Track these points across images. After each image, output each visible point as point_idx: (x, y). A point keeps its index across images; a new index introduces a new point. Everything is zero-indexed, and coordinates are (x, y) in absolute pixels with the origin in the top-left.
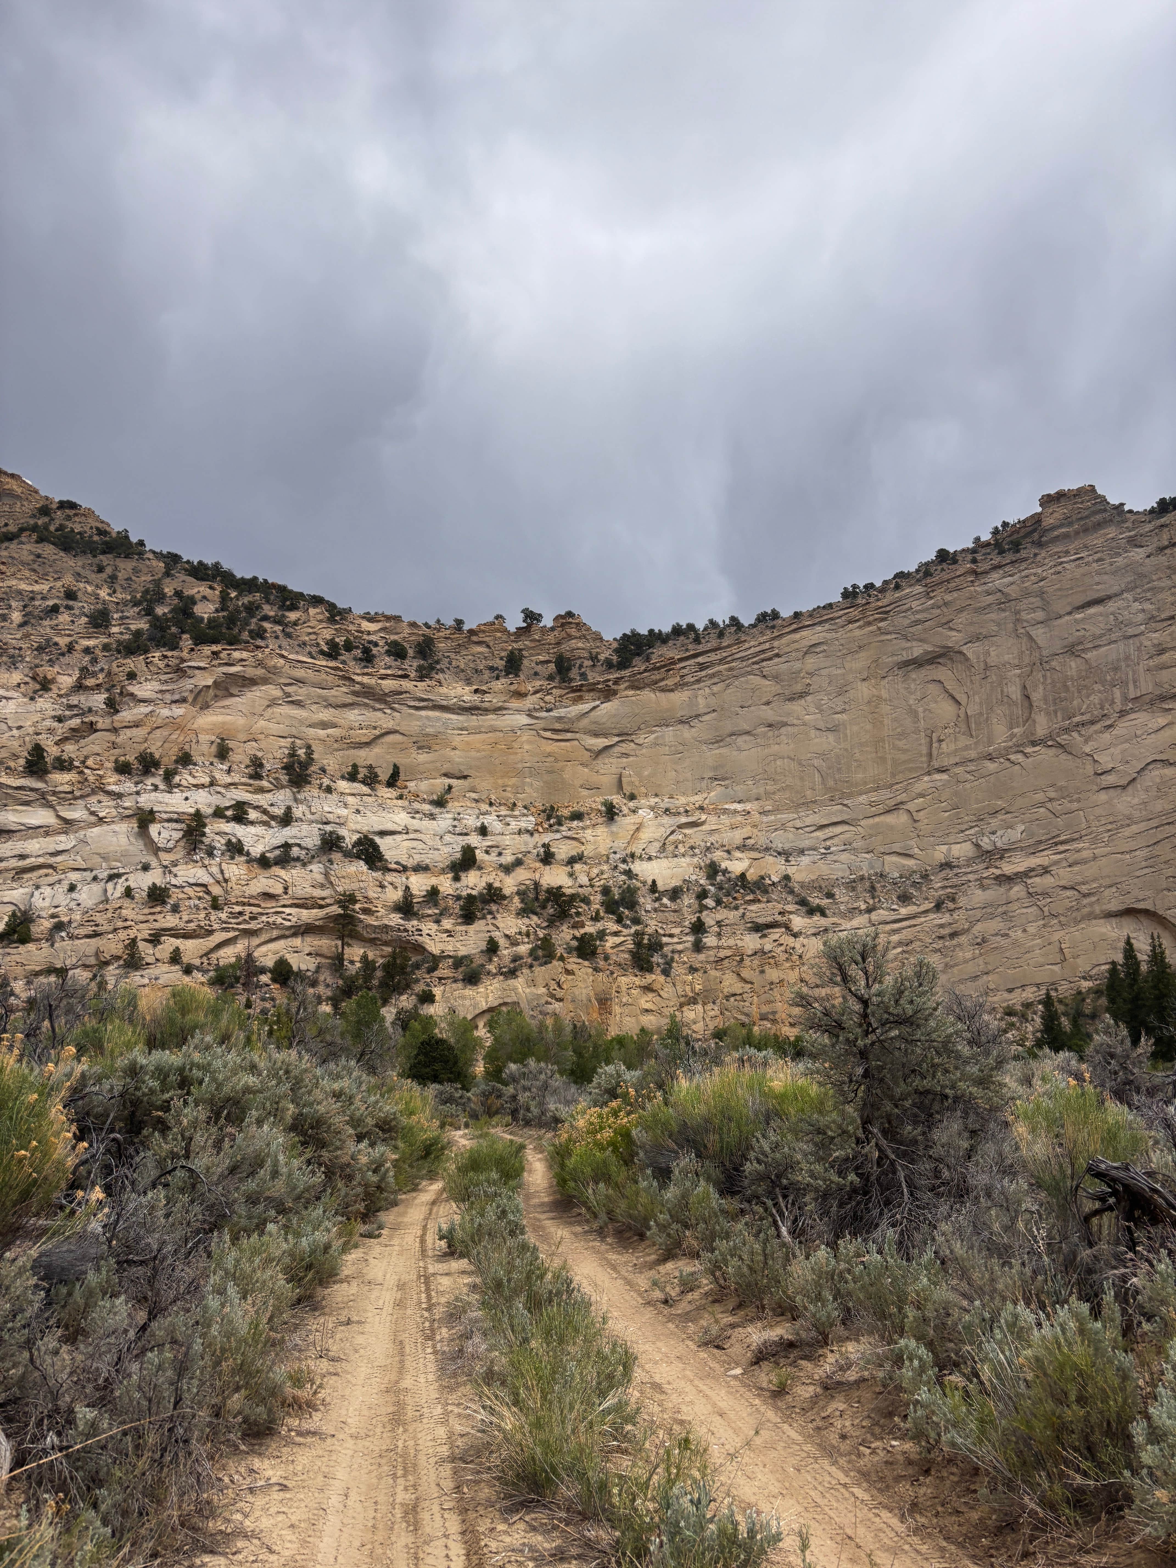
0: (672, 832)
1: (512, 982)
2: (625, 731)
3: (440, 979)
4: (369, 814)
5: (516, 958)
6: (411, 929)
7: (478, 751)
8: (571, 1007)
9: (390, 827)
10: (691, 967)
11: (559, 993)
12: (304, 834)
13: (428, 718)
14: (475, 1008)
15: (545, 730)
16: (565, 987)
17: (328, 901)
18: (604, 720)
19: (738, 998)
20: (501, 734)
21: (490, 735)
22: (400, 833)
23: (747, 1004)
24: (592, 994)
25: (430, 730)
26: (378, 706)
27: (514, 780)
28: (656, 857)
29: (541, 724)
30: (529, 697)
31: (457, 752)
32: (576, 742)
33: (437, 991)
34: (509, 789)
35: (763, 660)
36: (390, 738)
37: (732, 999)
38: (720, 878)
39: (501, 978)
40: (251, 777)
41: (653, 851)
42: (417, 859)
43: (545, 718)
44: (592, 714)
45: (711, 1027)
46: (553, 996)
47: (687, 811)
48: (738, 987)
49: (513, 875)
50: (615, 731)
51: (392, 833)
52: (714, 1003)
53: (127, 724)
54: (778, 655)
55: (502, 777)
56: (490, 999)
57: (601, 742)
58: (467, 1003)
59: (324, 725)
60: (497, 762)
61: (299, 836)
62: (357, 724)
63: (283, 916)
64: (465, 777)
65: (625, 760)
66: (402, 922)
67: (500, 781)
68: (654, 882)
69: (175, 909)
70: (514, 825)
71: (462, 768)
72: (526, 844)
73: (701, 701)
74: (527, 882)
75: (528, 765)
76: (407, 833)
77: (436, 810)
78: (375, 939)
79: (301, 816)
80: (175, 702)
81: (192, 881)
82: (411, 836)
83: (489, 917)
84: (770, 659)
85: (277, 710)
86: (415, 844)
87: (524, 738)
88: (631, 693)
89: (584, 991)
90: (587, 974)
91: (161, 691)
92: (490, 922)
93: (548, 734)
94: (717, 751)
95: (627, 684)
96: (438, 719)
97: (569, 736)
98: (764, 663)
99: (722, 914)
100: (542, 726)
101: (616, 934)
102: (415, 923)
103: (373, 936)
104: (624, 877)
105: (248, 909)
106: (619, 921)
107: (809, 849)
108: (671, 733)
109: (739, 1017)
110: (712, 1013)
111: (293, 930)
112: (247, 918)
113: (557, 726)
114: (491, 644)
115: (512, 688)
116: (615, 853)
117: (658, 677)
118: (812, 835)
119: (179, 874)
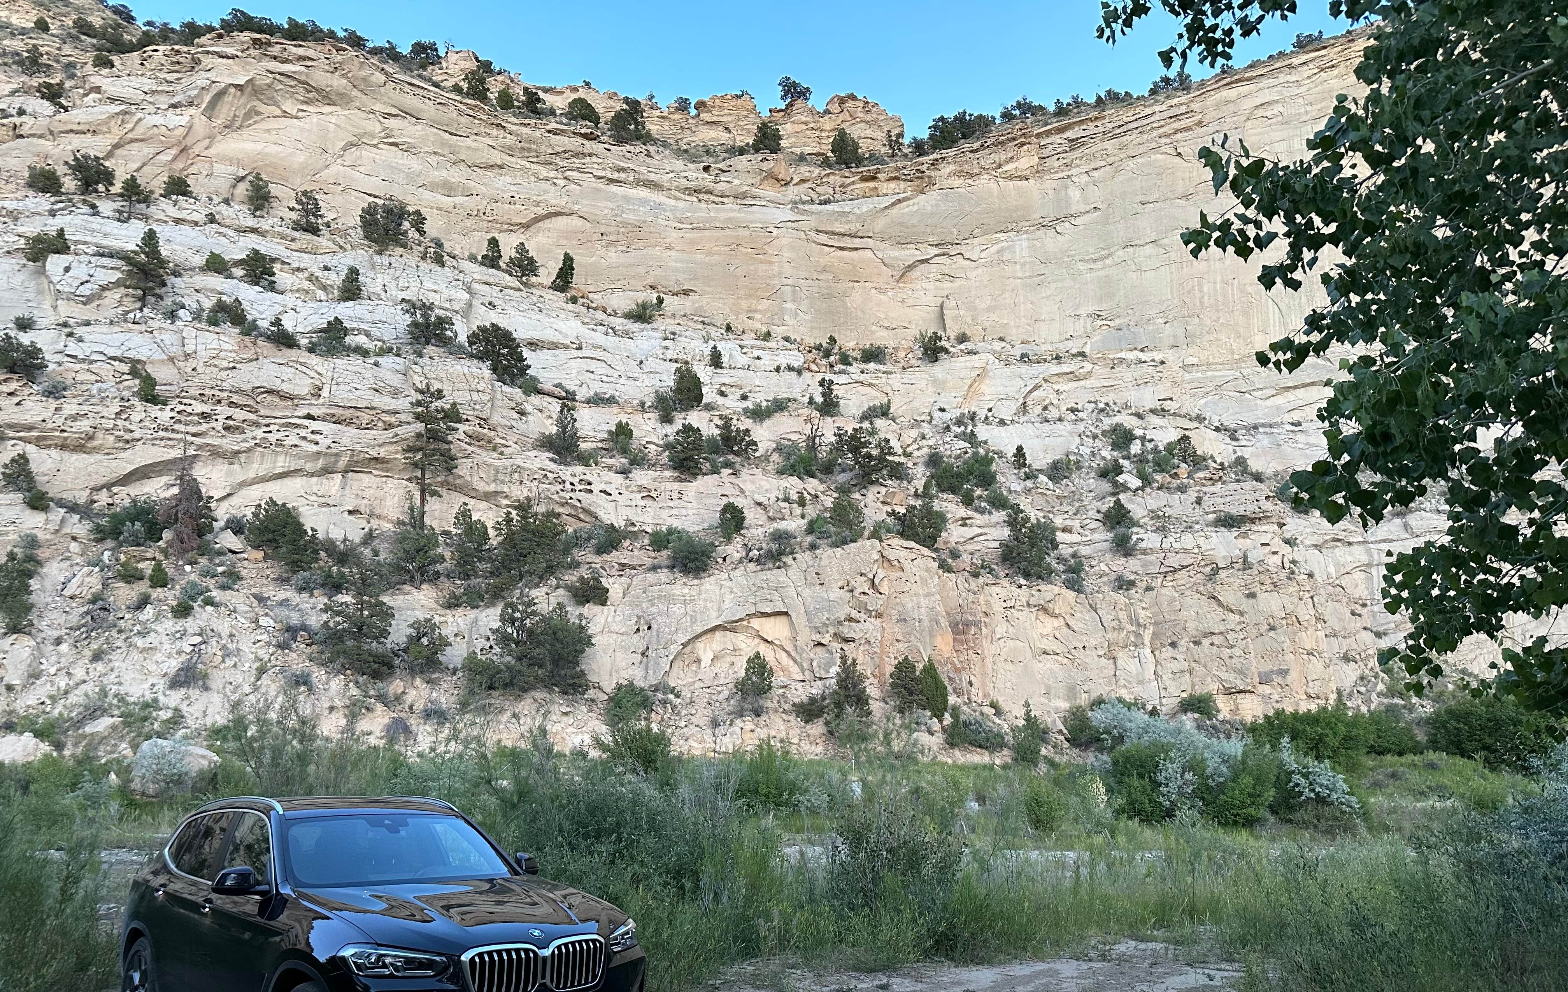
0: (1036, 388)
1: (775, 576)
2: (948, 239)
3: (623, 566)
4: (511, 311)
5: (779, 537)
6: (569, 479)
7: (709, 254)
8: (898, 630)
9: (549, 335)
10: (1119, 579)
11: (875, 603)
12: (377, 317)
13: (626, 198)
14: (693, 621)
15: (818, 231)
16: (884, 588)
17: (403, 417)
18: (914, 221)
19: (1217, 640)
20: (746, 233)
21: (728, 232)
22: (566, 347)
23: (1237, 651)
24: (941, 609)
25: (630, 217)
26: (544, 172)
27: (765, 304)
28: (1012, 421)
29: (811, 222)
30: (791, 188)
31: (672, 253)
32: (869, 253)
33: (614, 586)
34: (758, 316)
35: (1177, 131)
36: (560, 222)
37: (1206, 642)
38: (1136, 448)
39: (752, 566)
40: (297, 226)
41: (1006, 411)
42: (597, 387)
43: (819, 213)
44: (895, 210)
45: (1174, 690)
46: (863, 608)
47: (1058, 358)
48: (1213, 619)
49: (767, 423)
50: (932, 239)
51: (554, 346)
52: (1173, 645)
53: (75, 127)
54: (1200, 123)
55: (748, 297)
56: (727, 605)
57: (910, 254)
58: (678, 610)
59: (449, 189)
60: (739, 273)
61: (368, 317)
62: (507, 196)
63: (303, 433)
64: (686, 293)
65: (947, 285)
66: (552, 466)
67: (744, 304)
68: (1020, 449)
69: (55, 392)
70: (769, 361)
71: (681, 277)
72: (790, 386)
73: (1075, 194)
74: (794, 437)
75: (789, 282)
76: (580, 348)
77: (635, 326)
78: (496, 493)
79: (379, 290)
80: (174, 106)
81: (111, 352)
82: (585, 353)
83: (726, 472)
84: (1188, 129)
85: (366, 153)
86: (593, 365)
87: (784, 241)
88: (957, 182)
89: (924, 602)
90: (928, 570)
91: (154, 92)
92: (727, 480)
93: (823, 238)
94: (1101, 273)
95: (952, 167)
96: (644, 202)
97: (857, 243)
98: (1179, 136)
99: (1155, 500)
100: (813, 225)
101: (964, 522)
102: (579, 469)
103: (492, 487)
104: (963, 444)
105: (223, 411)
106: (968, 501)
107: (1263, 425)
108: (1025, 244)
109: (1224, 676)
110: (1175, 666)
111: (321, 463)
112: (219, 426)
113: (838, 228)
114: (731, 126)
115: (765, 166)
116: (942, 410)
117: (1003, 156)
118: (1268, 403)
119: (87, 337)
